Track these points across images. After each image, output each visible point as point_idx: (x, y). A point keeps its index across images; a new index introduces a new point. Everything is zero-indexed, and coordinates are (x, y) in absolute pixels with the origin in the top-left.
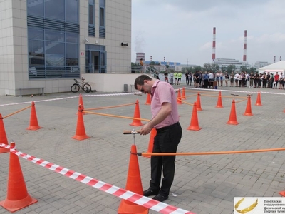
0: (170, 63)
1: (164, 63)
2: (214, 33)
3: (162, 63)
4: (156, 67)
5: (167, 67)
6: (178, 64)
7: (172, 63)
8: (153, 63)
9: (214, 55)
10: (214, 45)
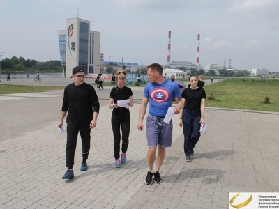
0: (128, 64)
1: (122, 63)
2: (170, 36)
3: (120, 63)
4: (114, 68)
5: (124, 67)
6: (136, 64)
7: (130, 64)
8: (111, 64)
9: (169, 57)
10: (169, 48)
